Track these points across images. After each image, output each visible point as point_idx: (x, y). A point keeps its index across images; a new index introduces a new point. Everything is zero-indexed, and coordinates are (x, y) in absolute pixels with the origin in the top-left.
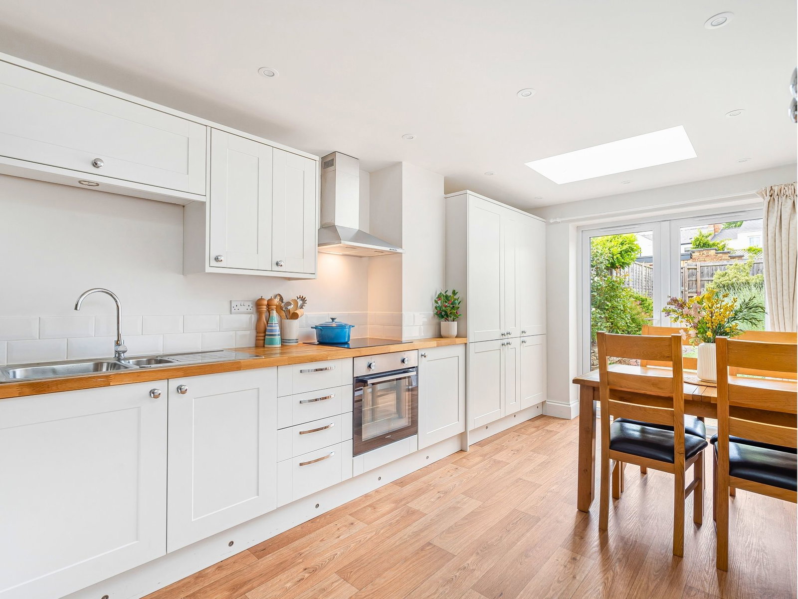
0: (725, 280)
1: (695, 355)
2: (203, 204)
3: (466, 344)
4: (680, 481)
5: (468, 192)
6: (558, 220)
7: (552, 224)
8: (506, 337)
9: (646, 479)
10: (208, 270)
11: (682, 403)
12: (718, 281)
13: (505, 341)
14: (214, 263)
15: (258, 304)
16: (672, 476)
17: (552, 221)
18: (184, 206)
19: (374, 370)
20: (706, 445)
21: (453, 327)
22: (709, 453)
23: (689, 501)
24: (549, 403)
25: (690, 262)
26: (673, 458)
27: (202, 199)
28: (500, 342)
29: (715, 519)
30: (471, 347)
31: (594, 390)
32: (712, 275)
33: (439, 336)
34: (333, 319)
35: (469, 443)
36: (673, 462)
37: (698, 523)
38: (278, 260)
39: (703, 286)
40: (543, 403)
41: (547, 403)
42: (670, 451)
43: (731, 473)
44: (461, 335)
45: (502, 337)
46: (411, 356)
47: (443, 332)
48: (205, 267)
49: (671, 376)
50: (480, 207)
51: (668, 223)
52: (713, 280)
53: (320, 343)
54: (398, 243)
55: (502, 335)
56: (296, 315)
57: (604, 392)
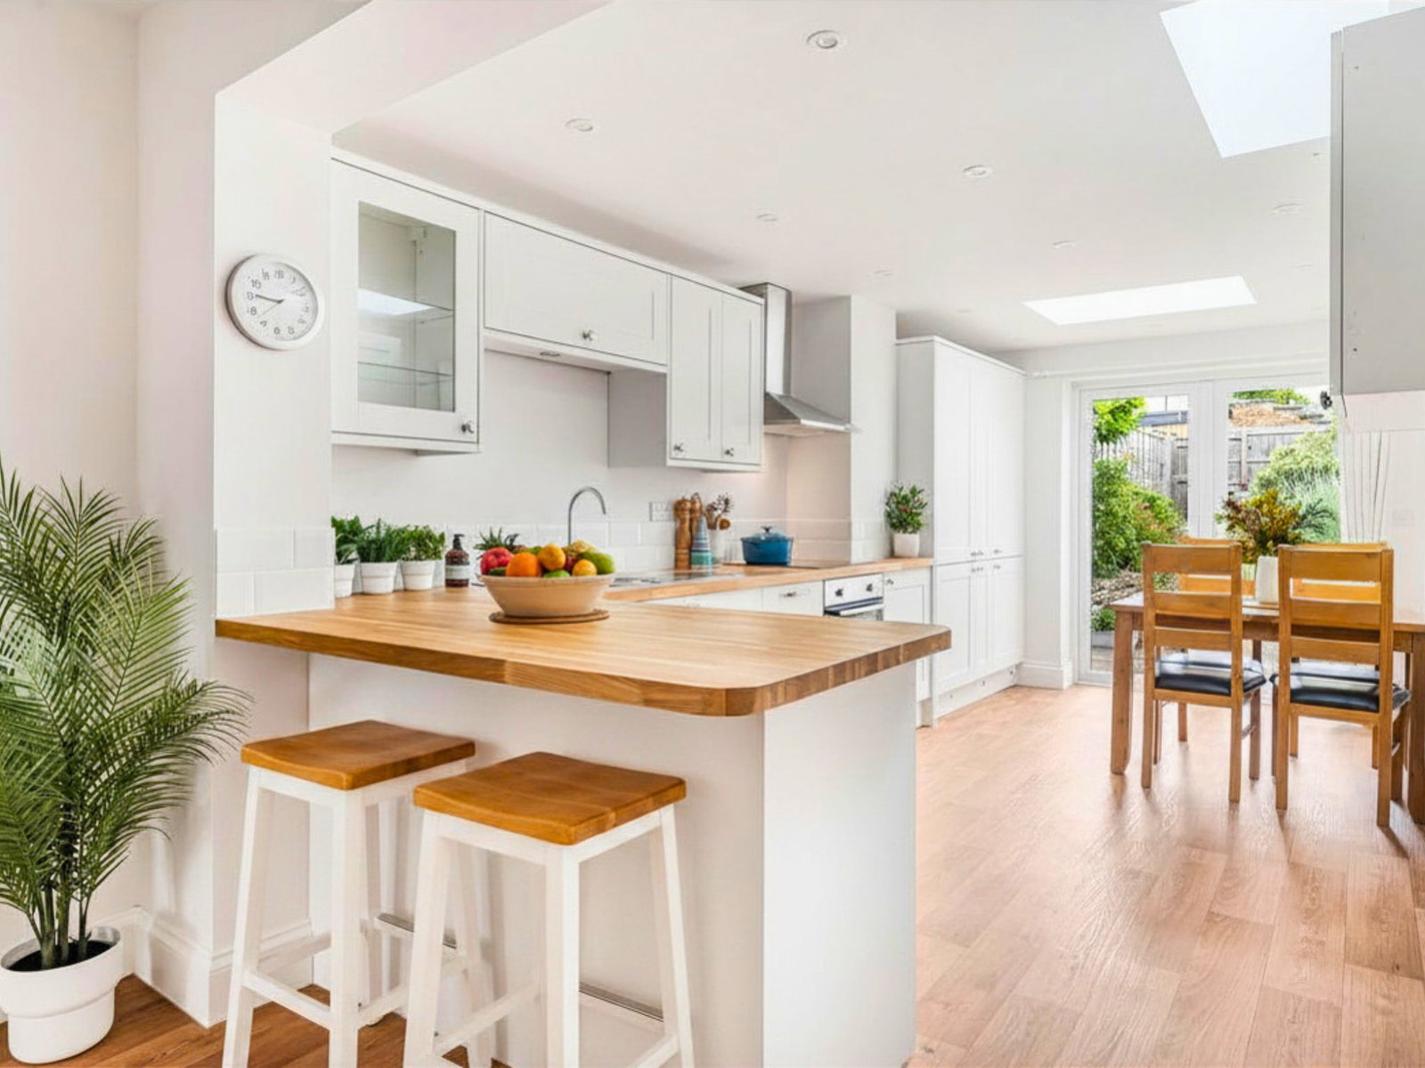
0: (1288, 463)
2: (664, 376)
3: (931, 567)
4: (1237, 717)
5: (937, 338)
6: (1047, 373)
7: (1037, 378)
8: (977, 558)
9: (1187, 748)
10: (670, 463)
11: (1240, 626)
12: (1280, 463)
13: (976, 565)
14: (674, 453)
15: (678, 508)
16: (1227, 712)
18: (609, 373)
19: (846, 598)
20: (1263, 682)
21: (908, 541)
22: (1266, 692)
23: (1246, 743)
24: (1029, 666)
26: (1230, 691)
27: (662, 370)
28: (969, 566)
29: (1274, 773)
30: (939, 571)
31: (1133, 618)
32: (1268, 452)
33: (892, 555)
34: (767, 530)
35: (936, 716)
36: (1229, 695)
37: (1254, 776)
38: (729, 449)
39: (1251, 473)
40: (1018, 666)
41: (1026, 666)
42: (1226, 684)
43: (1292, 701)
44: (926, 553)
45: (973, 558)
46: (875, 580)
47: (897, 550)
48: (665, 459)
49: (1228, 593)
50: (950, 362)
51: (1210, 385)
52: (1269, 462)
53: (750, 563)
54: (845, 418)
55: (973, 554)
56: (725, 525)
57: (1150, 616)
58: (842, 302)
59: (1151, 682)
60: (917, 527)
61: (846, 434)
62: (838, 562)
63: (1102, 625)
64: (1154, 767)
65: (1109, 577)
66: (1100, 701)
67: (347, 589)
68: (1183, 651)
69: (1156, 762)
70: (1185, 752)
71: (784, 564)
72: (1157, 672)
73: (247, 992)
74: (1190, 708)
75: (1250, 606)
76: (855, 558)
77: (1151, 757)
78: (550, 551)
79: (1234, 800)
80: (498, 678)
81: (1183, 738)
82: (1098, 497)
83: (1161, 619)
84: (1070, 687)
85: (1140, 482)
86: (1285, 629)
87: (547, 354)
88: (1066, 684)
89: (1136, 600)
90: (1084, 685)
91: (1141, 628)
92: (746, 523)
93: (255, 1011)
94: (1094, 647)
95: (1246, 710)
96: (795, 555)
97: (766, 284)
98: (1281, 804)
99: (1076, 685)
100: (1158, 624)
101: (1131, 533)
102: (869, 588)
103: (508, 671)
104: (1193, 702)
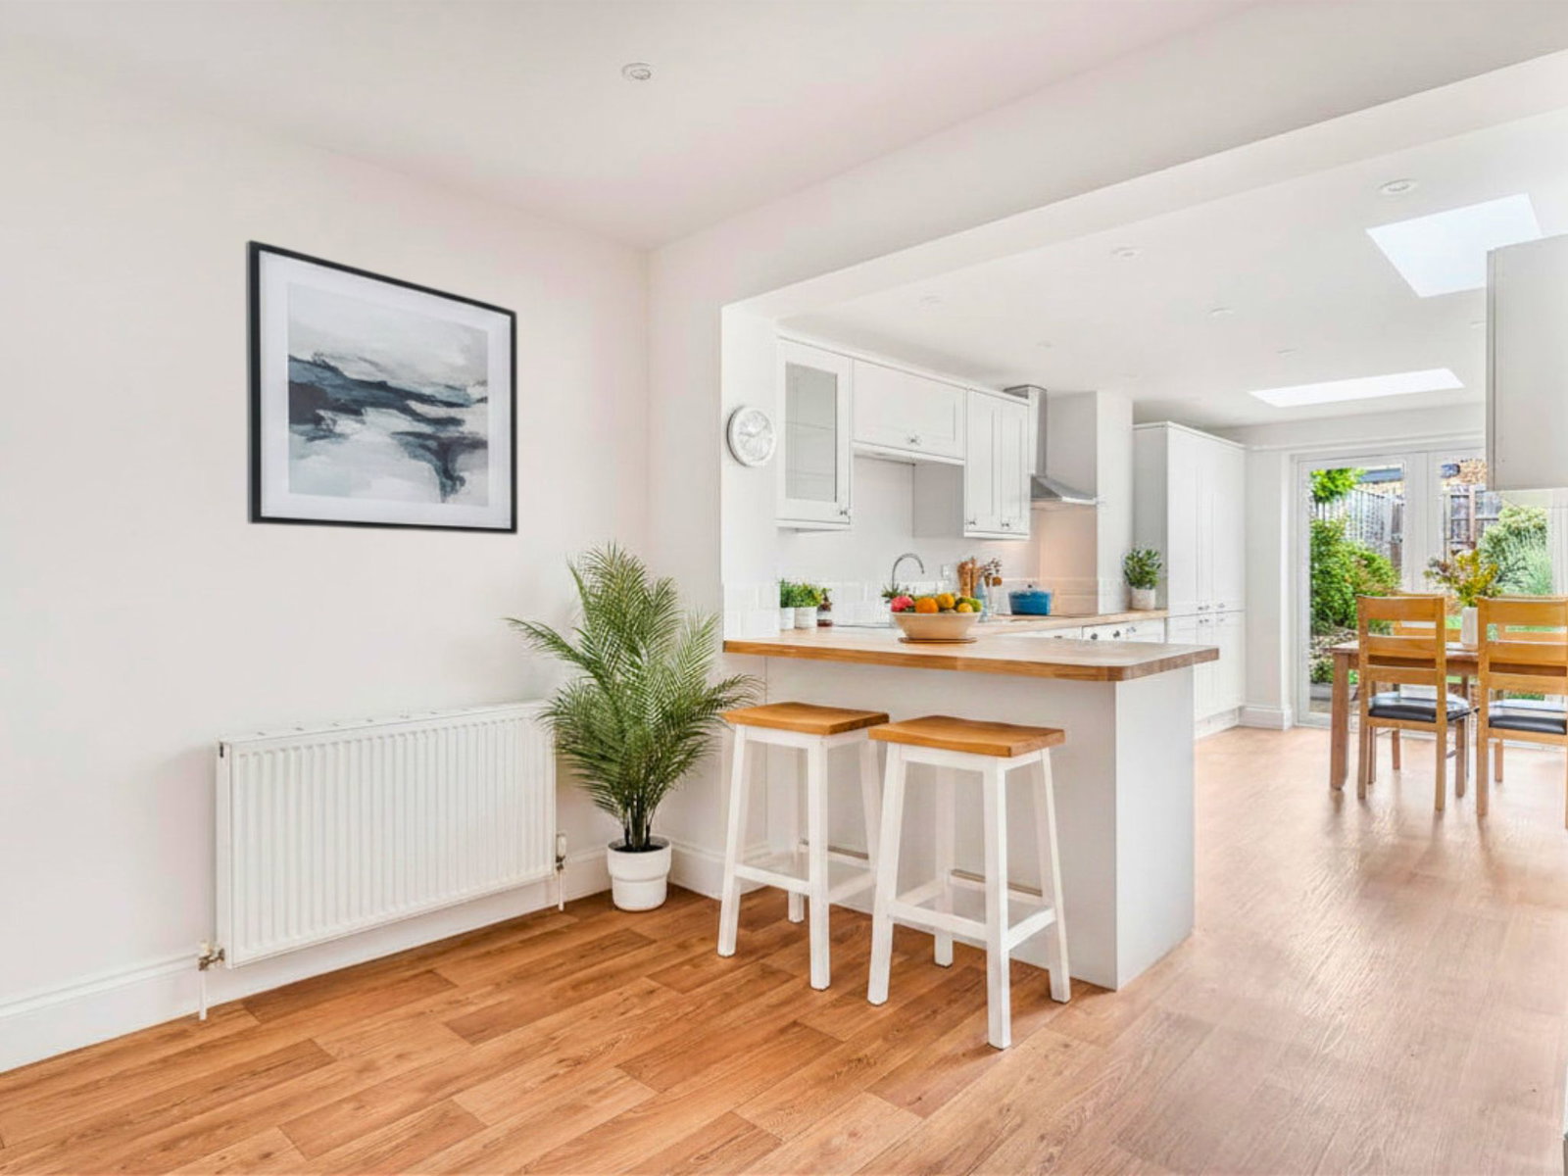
1: (1458, 626)
2: (961, 468)
3: (1166, 619)
4: (1442, 741)
5: (1169, 423)
6: (1265, 447)
7: (1257, 451)
8: (1204, 611)
9: (1400, 775)
10: (966, 534)
11: (1445, 664)
12: (1509, 521)
13: (1202, 617)
14: (969, 527)
15: (961, 569)
16: (1433, 737)
17: (1256, 448)
18: (914, 465)
20: (1468, 713)
21: (1147, 596)
23: (1451, 764)
24: (1251, 710)
25: (1454, 481)
26: (1436, 720)
27: (960, 462)
28: (1195, 619)
30: (1172, 621)
31: (1350, 659)
32: (1499, 509)
33: (1131, 607)
34: (1030, 586)
36: (1434, 722)
37: (1460, 792)
38: (1006, 521)
39: (1480, 531)
40: (1241, 709)
41: (1248, 709)
42: (1432, 713)
43: (1490, 726)
44: (1162, 606)
45: (1200, 612)
46: (1122, 629)
47: (1136, 604)
48: (962, 531)
49: (1434, 637)
50: (1182, 442)
51: (1424, 455)
52: (1497, 520)
53: (1015, 613)
54: (1093, 494)
55: (1200, 608)
56: (997, 582)
57: (1364, 657)
58: (1090, 397)
59: (1367, 714)
60: (1152, 584)
61: (1094, 507)
62: (1087, 611)
63: (1320, 677)
64: (1368, 786)
65: (1326, 634)
66: (1321, 741)
67: (791, 625)
68: (1396, 688)
69: (1370, 783)
70: (1398, 779)
71: (1044, 614)
72: (1370, 704)
73: (739, 880)
74: (1403, 733)
75: (1453, 648)
76: (1101, 611)
77: (1367, 777)
78: (945, 598)
79: (1440, 808)
80: (954, 668)
81: (1396, 766)
82: (1317, 557)
83: (1373, 659)
84: (1290, 728)
85: (1354, 541)
86: (1484, 666)
87: (880, 454)
88: (1287, 724)
89: (1354, 645)
90: (1302, 727)
91: (1356, 666)
92: (1014, 581)
93: (742, 896)
94: (1313, 699)
95: (1451, 736)
96: (1053, 606)
97: (1027, 386)
98: (1482, 811)
99: (1294, 727)
100: (1370, 663)
101: (1349, 590)
102: (1117, 634)
103: (959, 663)
104: (1405, 727)
